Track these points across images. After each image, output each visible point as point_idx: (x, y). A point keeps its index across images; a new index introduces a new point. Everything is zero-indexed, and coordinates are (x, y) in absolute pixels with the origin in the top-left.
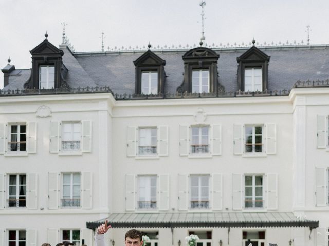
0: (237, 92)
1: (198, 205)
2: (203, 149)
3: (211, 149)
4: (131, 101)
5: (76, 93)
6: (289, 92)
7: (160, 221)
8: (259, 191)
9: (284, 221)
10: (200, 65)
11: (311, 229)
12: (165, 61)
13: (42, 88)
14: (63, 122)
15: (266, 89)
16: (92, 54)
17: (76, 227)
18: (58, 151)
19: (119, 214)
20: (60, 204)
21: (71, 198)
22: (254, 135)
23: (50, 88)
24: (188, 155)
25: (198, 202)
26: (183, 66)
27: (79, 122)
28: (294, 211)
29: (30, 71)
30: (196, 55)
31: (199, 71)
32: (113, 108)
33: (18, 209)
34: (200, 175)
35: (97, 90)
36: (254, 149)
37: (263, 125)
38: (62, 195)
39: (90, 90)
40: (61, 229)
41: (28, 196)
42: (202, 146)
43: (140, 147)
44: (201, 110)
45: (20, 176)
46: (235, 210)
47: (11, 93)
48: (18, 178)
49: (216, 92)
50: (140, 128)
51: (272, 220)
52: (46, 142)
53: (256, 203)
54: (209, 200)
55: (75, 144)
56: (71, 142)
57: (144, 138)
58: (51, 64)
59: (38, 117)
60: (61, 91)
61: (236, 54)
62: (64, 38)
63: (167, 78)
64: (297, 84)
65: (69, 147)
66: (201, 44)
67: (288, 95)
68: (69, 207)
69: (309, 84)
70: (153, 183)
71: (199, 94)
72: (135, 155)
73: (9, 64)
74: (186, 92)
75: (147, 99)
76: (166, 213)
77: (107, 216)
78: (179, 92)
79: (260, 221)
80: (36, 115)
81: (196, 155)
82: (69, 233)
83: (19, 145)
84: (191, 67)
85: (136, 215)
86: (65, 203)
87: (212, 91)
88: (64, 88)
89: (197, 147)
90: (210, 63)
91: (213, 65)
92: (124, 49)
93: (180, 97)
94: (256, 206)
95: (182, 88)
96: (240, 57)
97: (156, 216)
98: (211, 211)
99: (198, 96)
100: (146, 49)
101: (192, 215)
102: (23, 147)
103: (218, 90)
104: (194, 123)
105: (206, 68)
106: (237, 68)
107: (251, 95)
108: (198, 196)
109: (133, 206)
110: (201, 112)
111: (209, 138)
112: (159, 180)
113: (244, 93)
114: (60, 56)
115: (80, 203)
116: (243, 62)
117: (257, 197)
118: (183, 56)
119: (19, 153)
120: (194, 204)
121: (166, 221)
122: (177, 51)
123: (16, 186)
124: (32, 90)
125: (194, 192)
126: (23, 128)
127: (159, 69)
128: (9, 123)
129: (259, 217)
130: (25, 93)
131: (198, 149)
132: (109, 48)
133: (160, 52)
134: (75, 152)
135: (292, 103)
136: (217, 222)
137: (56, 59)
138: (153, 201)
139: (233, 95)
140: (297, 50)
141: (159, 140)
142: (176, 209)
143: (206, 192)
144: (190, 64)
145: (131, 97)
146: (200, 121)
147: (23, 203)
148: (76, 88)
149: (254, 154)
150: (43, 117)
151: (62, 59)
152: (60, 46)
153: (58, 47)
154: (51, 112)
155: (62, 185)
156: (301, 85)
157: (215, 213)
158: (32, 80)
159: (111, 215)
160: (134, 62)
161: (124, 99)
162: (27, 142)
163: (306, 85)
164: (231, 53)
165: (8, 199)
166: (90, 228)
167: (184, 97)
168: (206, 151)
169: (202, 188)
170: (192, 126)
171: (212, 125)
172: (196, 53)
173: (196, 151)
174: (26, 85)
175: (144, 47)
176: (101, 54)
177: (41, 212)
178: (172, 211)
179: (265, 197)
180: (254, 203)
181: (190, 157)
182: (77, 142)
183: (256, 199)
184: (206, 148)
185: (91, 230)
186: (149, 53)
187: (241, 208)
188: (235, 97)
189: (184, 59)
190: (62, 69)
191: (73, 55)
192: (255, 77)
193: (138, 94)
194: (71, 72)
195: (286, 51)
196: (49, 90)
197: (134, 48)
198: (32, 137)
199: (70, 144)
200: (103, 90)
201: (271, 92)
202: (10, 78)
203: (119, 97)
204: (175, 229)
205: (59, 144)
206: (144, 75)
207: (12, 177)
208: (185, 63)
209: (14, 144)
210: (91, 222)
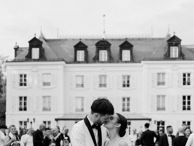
0: (119, 61)
3: (107, 86)
4: (72, 64)
5: (49, 61)
6: (141, 61)
10: (103, 48)
12: (87, 46)
13: (33, 59)
14: (43, 74)
15: (132, 60)
16: (53, 40)
17: (49, 120)
18: (41, 86)
20: (42, 110)
21: (47, 107)
22: (126, 80)
23: (37, 58)
26: (96, 48)
27: (50, 74)
28: (143, 113)
30: (101, 44)
32: (65, 67)
33: (23, 112)
35: (58, 60)
36: (126, 86)
37: (130, 75)
39: (55, 60)
40: (43, 121)
41: (27, 106)
42: (104, 84)
43: (77, 85)
45: (24, 97)
47: (20, 60)
49: (110, 61)
50: (77, 76)
52: (36, 82)
53: (127, 109)
58: (38, 47)
60: (42, 60)
62: (41, 33)
63: (88, 53)
64: (144, 59)
67: (140, 63)
70: (82, 101)
72: (74, 88)
73: (16, 45)
74: (97, 60)
75: (79, 63)
77: (63, 115)
78: (94, 60)
80: (31, 70)
81: (101, 88)
82: (46, 122)
83: (23, 83)
85: (75, 115)
86: (44, 109)
87: (108, 60)
88: (43, 58)
90: (107, 48)
93: (94, 62)
94: (127, 111)
95: (95, 58)
96: (120, 45)
99: (102, 62)
102: (25, 85)
103: (111, 59)
104: (101, 74)
107: (125, 62)
109: (74, 111)
110: (103, 70)
111: (107, 81)
112: (85, 100)
113: (122, 61)
115: (50, 109)
116: (122, 47)
117: (127, 107)
119: (23, 87)
122: (93, 39)
123: (22, 102)
124: (29, 59)
126: (25, 76)
127: (85, 49)
128: (19, 74)
130: (26, 60)
131: (102, 86)
135: (142, 66)
138: (82, 108)
139: (117, 62)
140: (146, 40)
141: (85, 81)
144: (99, 48)
145: (73, 62)
146: (103, 73)
147: (25, 109)
148: (49, 58)
149: (126, 88)
150: (35, 71)
151: (42, 45)
154: (38, 69)
155: (43, 101)
156: (146, 59)
158: (29, 55)
159: (65, 114)
160: (74, 46)
161: (70, 63)
162: (27, 82)
163: (148, 59)
165: (19, 107)
167: (96, 62)
168: (105, 86)
170: (100, 76)
171: (108, 75)
174: (26, 57)
179: (131, 107)
181: (98, 89)
182: (49, 83)
185: (56, 121)
186: (81, 43)
188: (118, 63)
189: (96, 45)
191: (45, 40)
192: (127, 54)
193: (75, 61)
195: (141, 40)
198: (29, 80)
200: (61, 60)
201: (134, 61)
202: (18, 52)
203: (67, 62)
205: (41, 84)
206: (78, 52)
209: (21, 83)
210: (57, 118)
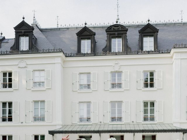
0: (139, 51)
1: (115, 120)
2: (118, 86)
3: (123, 86)
4: (75, 57)
5: (42, 53)
6: (170, 51)
7: (92, 129)
8: (152, 111)
9: (167, 129)
10: (116, 35)
11: (184, 134)
12: (95, 33)
13: (21, 50)
14: (34, 70)
15: (157, 49)
16: (51, 29)
17: (42, 134)
18: (31, 88)
19: (68, 125)
20: (33, 119)
21: (39, 116)
22: (149, 77)
23: (26, 50)
24: (109, 89)
25: (115, 118)
26: (106, 35)
27: (44, 70)
28: (173, 123)
29: (14, 40)
31: (116, 39)
32: (64, 62)
33: (7, 123)
34: (116, 102)
35: (54, 51)
36: (149, 86)
37: (155, 71)
38: (34, 115)
39: (50, 51)
40: (33, 135)
41: (13, 115)
42: (118, 84)
43: (80, 85)
44: (117, 62)
45: (9, 103)
46: (138, 123)
47: (3, 53)
48: (7, 104)
49: (126, 52)
50: (81, 73)
51: (160, 128)
52: (24, 82)
53: (150, 118)
54: (122, 117)
55: (41, 83)
56: (39, 82)
57: (83, 79)
58: (27, 36)
59: (19, 67)
60: (33, 51)
61: (138, 28)
62: (34, 19)
63: (97, 43)
64: (175, 46)
65: (38, 86)
66: (117, 22)
67: (169, 53)
68: (38, 122)
69: (182, 46)
70: (89, 107)
71: (116, 52)
72: (77, 90)
73: (1, 36)
74: (108, 51)
75: (84, 56)
76: (96, 125)
77: (61, 127)
78: (104, 52)
79: (153, 129)
80: (18, 66)
81: (114, 90)
82: (38, 137)
83: (8, 85)
84: (111, 36)
85: (78, 126)
86: (36, 119)
87: (124, 50)
88: (35, 50)
89: (114, 85)
90: (123, 34)
91: (124, 35)
92: (71, 26)
93: (104, 55)
94: (150, 120)
95: (106, 49)
96: (140, 30)
97: (90, 126)
98: (123, 123)
99: (115, 54)
100: (84, 26)
101: (112, 126)
102: (10, 86)
103: (127, 50)
104: (113, 70)
105: (120, 37)
106: (138, 37)
107: (147, 53)
108: (115, 114)
109: (76, 121)
110: (117, 64)
111: (122, 80)
112: (92, 105)
113: (143, 51)
114: (32, 30)
115: (44, 119)
116: (142, 33)
117: (151, 115)
118: (106, 30)
119: (8, 89)
120: (113, 119)
121: (97, 129)
122: (103, 27)
123: (6, 109)
124: (15, 51)
125: (113, 112)
126: (10, 74)
127: (92, 37)
128: (2, 72)
129: (152, 127)
130: (11, 53)
131: (115, 86)
132: (61, 26)
133: (92, 27)
134: (41, 88)
135: (172, 57)
136: (127, 129)
137: (29, 32)
138: (89, 117)
139: (137, 53)
140: (175, 25)
141: (92, 81)
142: (102, 122)
143: (120, 112)
144: (110, 34)
145: (75, 55)
146: (117, 69)
147: (10, 119)
148: (42, 50)
149: (149, 88)
150: (22, 68)
151: (33, 32)
152: (32, 24)
153: (31, 25)
154: (27, 65)
155: (34, 108)
157: (125, 124)
158: (15, 45)
159: (63, 126)
160: (76, 34)
161: (71, 56)
162: (13, 83)
164: (135, 27)
165: (2, 117)
166: (51, 134)
167: (107, 54)
168: (120, 87)
169: (118, 110)
170: (112, 72)
171: (123, 71)
172: (114, 28)
173: (114, 87)
174: (11, 48)
175: (83, 25)
176: (57, 29)
177: (22, 124)
178: (99, 123)
179: (156, 114)
180: (149, 118)
181: (110, 91)
182: (43, 82)
183: (150, 116)
184: (120, 85)
185: (51, 136)
186: (85, 28)
187: (141, 122)
188: (138, 54)
189: (106, 31)
190: (33, 38)
191: (40, 30)
192: (150, 42)
193: (79, 53)
194: (38, 41)
195: (168, 26)
196: (25, 51)
197: (76, 25)
198: (15, 79)
199: (38, 84)
200: (58, 51)
201: (159, 51)
202: (2, 44)
203: (67, 55)
204: (102, 134)
205: (32, 84)
206: (83, 42)
207: (4, 104)
208: (107, 34)
209: (5, 84)
210: (51, 130)
